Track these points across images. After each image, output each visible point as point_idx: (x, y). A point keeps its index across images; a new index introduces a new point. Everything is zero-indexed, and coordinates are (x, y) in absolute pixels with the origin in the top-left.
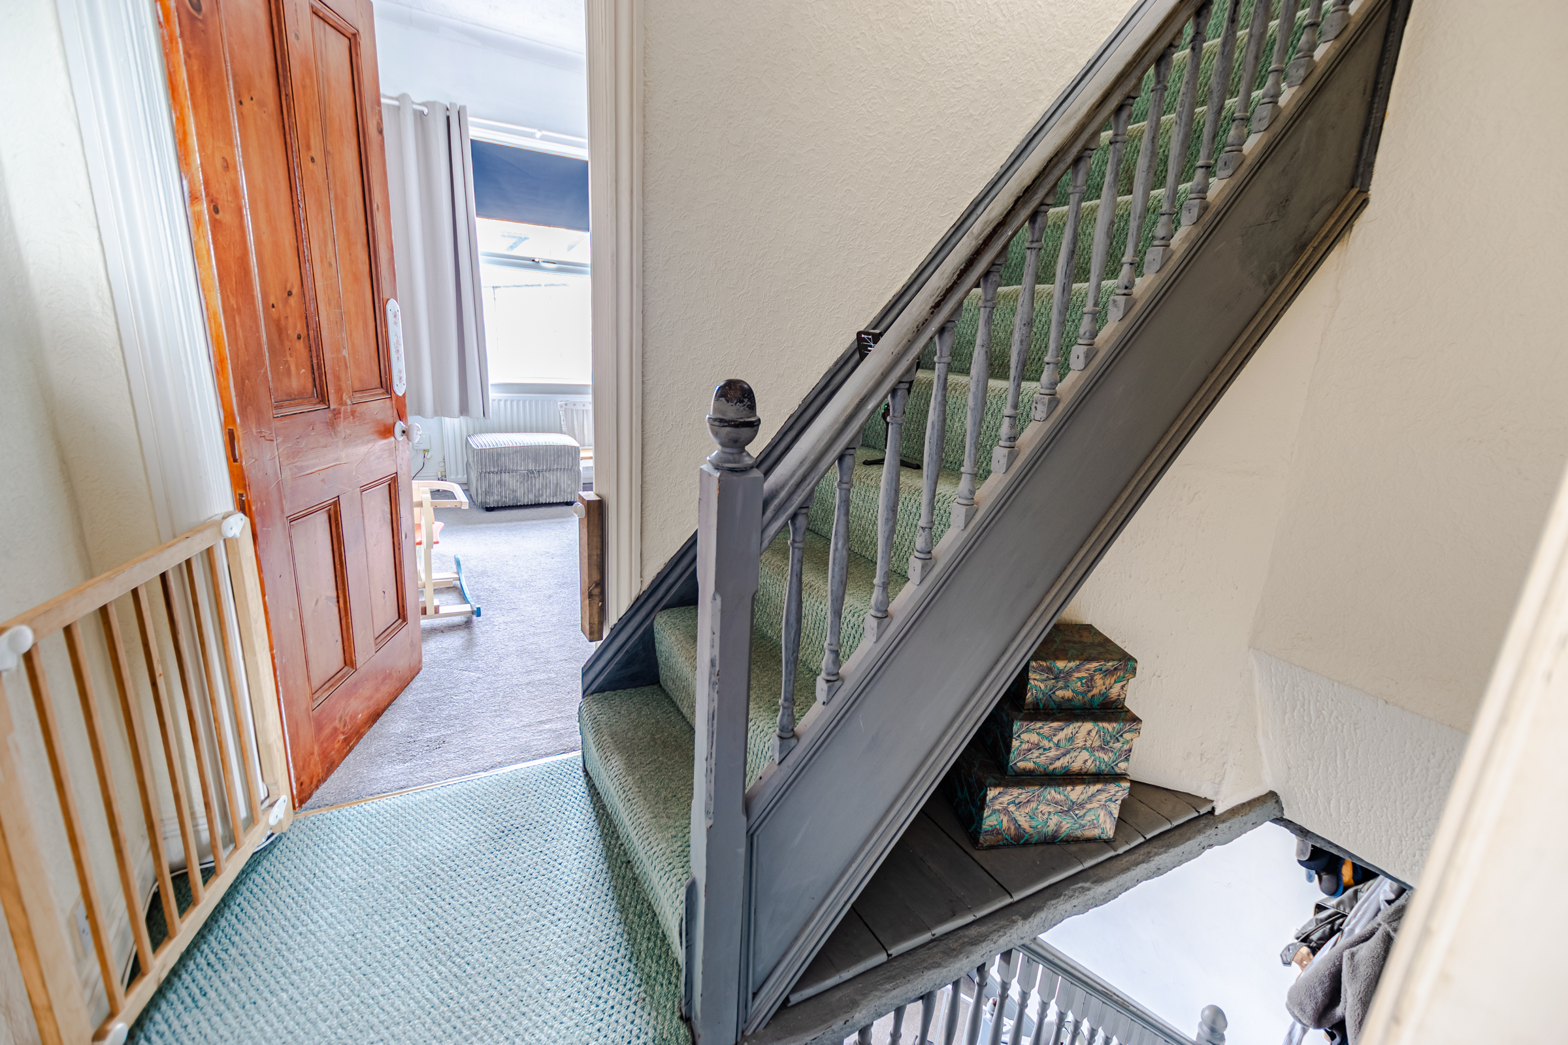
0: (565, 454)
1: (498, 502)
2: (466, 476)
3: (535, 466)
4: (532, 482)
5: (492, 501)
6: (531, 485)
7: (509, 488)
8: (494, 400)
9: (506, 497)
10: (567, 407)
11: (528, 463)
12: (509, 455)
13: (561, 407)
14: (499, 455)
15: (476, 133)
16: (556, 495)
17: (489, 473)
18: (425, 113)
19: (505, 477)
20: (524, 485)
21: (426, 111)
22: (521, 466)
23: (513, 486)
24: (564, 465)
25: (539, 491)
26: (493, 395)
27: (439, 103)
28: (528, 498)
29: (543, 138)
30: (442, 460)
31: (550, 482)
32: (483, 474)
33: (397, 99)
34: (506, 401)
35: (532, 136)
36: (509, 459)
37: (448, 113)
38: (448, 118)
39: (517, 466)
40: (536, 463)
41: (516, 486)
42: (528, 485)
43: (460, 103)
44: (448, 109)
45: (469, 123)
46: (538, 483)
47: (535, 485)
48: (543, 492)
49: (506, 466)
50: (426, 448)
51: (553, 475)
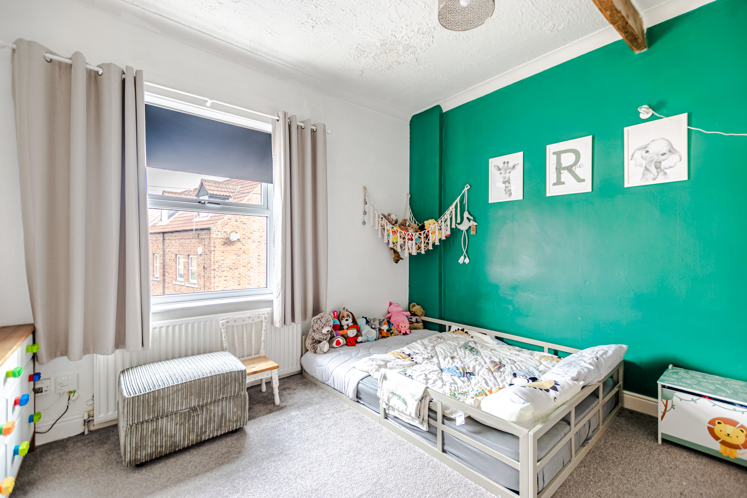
0: (231, 381)
1: (151, 455)
2: (117, 412)
3: (199, 401)
4: (194, 421)
5: (142, 456)
6: (193, 424)
7: (166, 435)
8: (155, 328)
9: (162, 447)
10: (229, 324)
11: (191, 400)
12: (168, 396)
13: (223, 325)
14: (156, 399)
15: (150, 98)
16: (221, 427)
17: (142, 423)
18: (100, 74)
19: (162, 424)
20: (184, 426)
21: (101, 72)
22: (182, 405)
23: (171, 431)
24: (231, 392)
25: (202, 428)
26: (154, 323)
27: (115, 65)
28: (189, 439)
29: (213, 106)
30: (91, 397)
31: (214, 416)
32: (134, 427)
33: (70, 59)
34: (168, 327)
35: (203, 104)
36: (168, 401)
37: (124, 76)
38: (123, 81)
39: (177, 406)
40: (199, 398)
41: (175, 429)
42: (189, 425)
43: (136, 67)
44: (124, 73)
45: (145, 87)
46: (201, 419)
47: (198, 423)
48: (206, 429)
49: (163, 410)
50: (72, 390)
51: (218, 406)
